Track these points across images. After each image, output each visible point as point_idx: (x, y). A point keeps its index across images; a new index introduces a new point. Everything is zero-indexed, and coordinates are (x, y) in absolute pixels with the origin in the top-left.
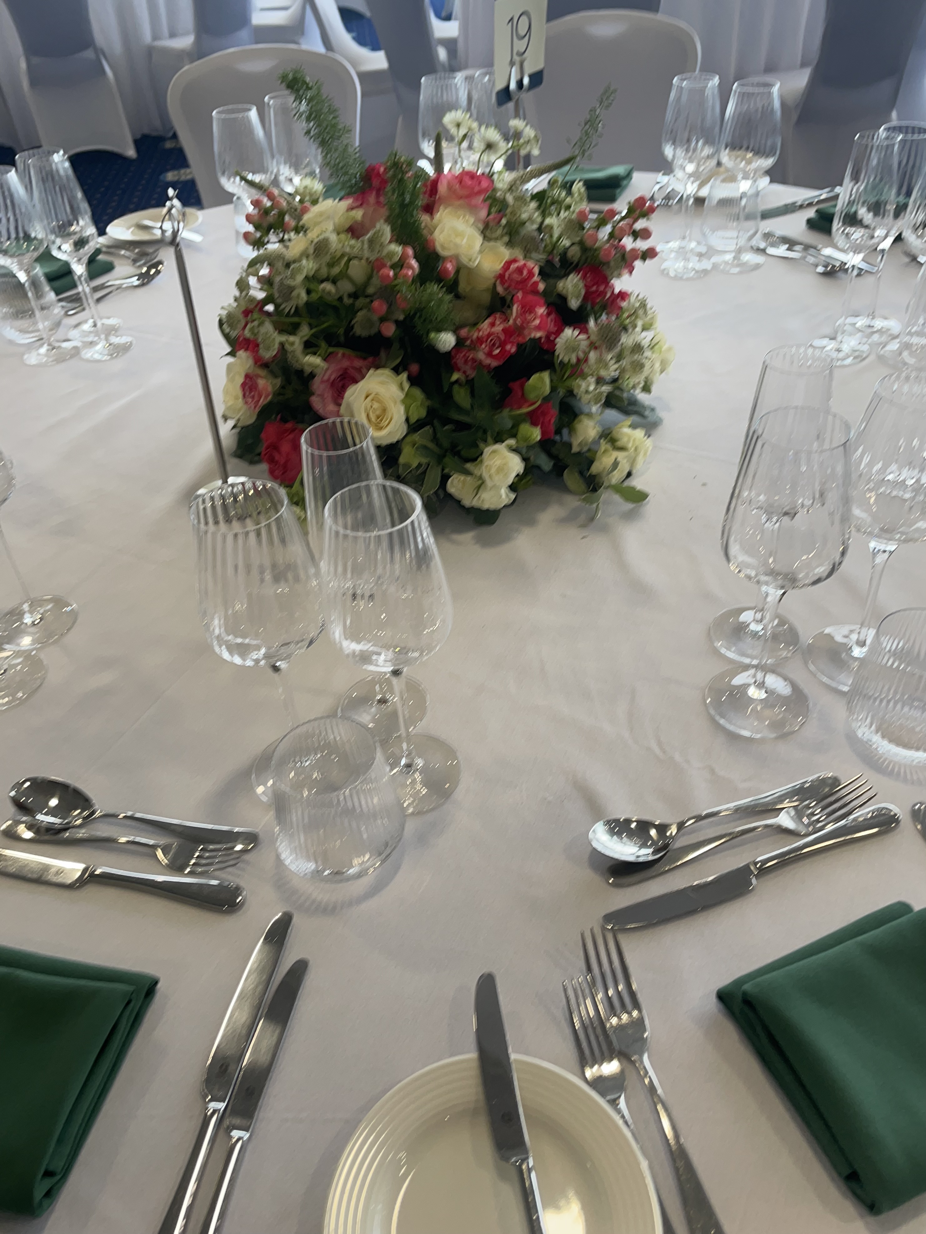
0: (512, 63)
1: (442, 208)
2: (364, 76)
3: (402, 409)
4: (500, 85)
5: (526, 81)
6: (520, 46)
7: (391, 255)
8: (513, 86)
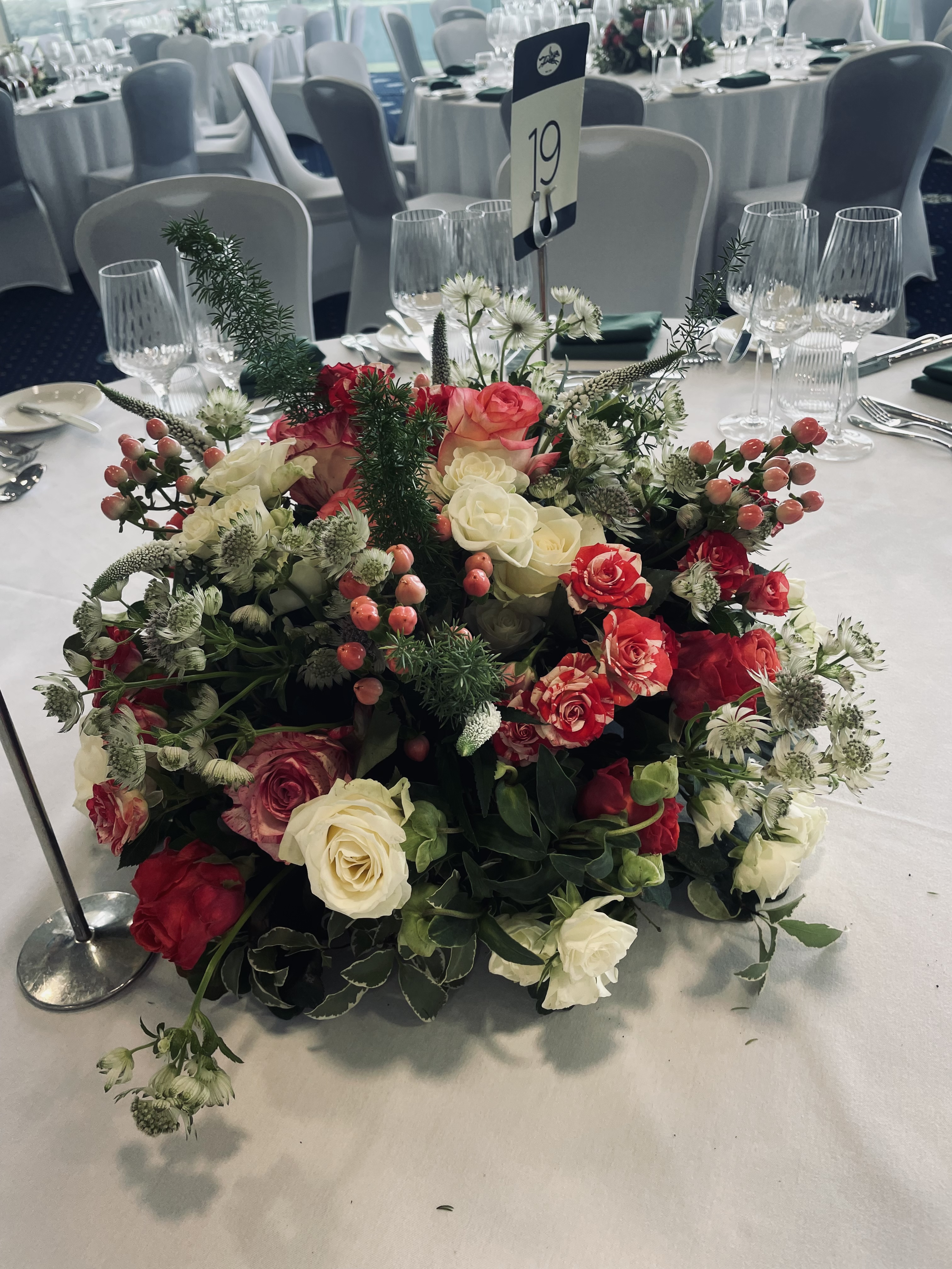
0: (535, 197)
1: (456, 452)
2: (315, 205)
3: (402, 859)
4: (518, 229)
5: (554, 220)
6: (545, 170)
7: (372, 568)
8: (537, 228)
